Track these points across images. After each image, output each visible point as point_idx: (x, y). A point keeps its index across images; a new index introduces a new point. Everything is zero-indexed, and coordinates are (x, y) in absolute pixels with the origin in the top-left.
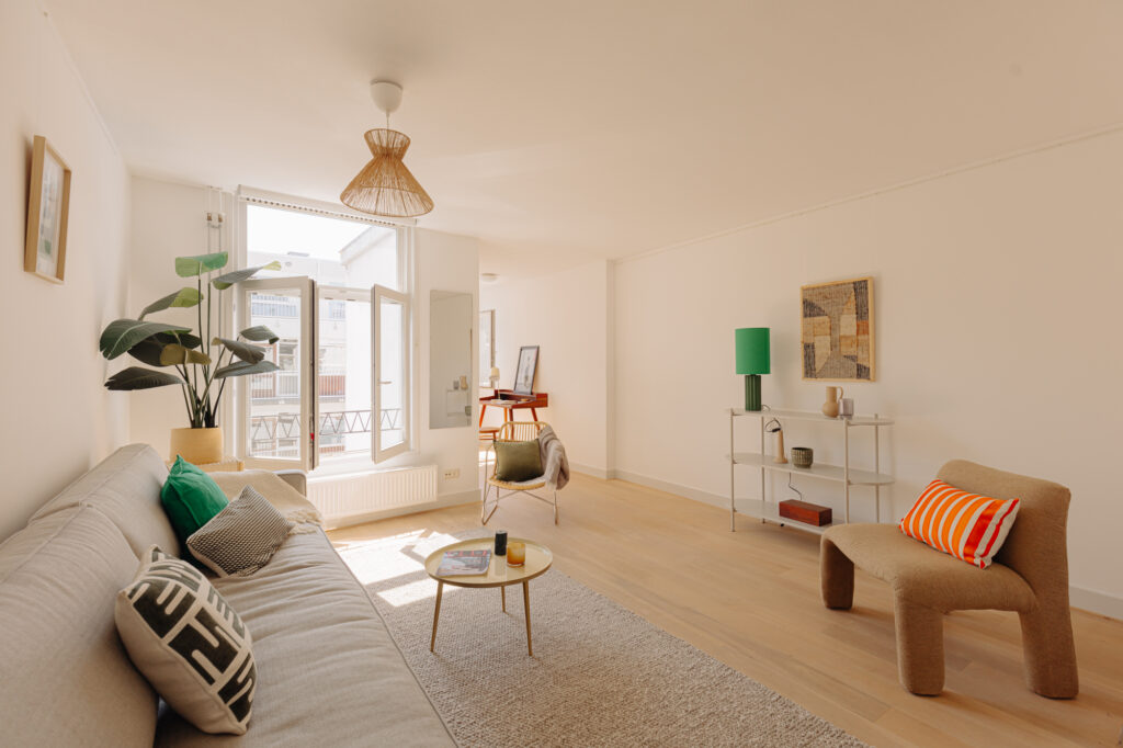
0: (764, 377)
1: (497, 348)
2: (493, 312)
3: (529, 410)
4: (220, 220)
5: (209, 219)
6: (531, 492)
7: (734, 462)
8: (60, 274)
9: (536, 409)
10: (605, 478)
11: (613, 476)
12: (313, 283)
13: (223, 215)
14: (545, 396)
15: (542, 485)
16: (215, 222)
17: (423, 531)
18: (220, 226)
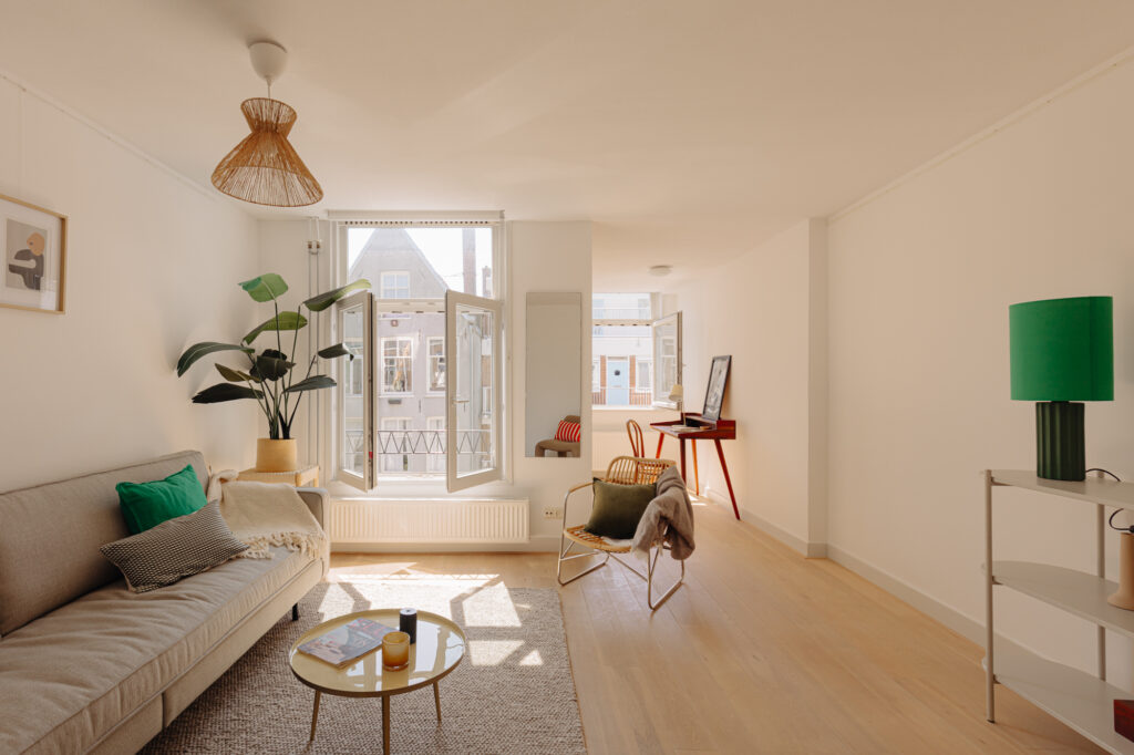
0: (1093, 411)
1: (685, 361)
2: (680, 315)
3: (712, 442)
4: (318, 247)
5: (310, 247)
6: (615, 555)
7: (992, 580)
8: (60, 308)
9: (723, 442)
10: (805, 554)
11: (822, 554)
12: (371, 296)
13: (320, 241)
14: (733, 423)
15: (627, 550)
16: (314, 249)
17: (492, 576)
18: (317, 253)
